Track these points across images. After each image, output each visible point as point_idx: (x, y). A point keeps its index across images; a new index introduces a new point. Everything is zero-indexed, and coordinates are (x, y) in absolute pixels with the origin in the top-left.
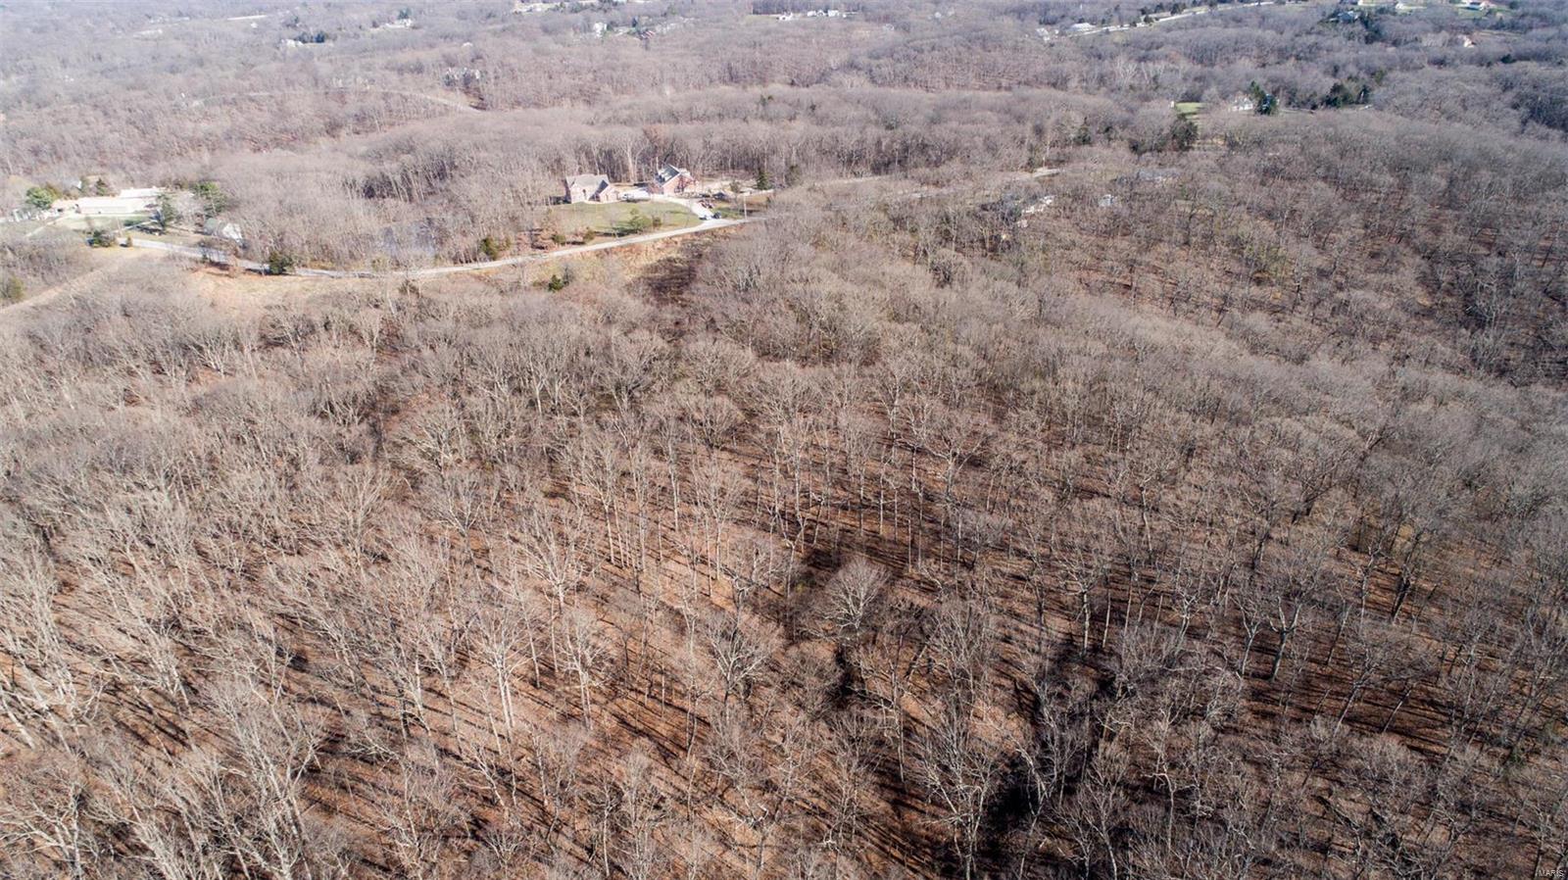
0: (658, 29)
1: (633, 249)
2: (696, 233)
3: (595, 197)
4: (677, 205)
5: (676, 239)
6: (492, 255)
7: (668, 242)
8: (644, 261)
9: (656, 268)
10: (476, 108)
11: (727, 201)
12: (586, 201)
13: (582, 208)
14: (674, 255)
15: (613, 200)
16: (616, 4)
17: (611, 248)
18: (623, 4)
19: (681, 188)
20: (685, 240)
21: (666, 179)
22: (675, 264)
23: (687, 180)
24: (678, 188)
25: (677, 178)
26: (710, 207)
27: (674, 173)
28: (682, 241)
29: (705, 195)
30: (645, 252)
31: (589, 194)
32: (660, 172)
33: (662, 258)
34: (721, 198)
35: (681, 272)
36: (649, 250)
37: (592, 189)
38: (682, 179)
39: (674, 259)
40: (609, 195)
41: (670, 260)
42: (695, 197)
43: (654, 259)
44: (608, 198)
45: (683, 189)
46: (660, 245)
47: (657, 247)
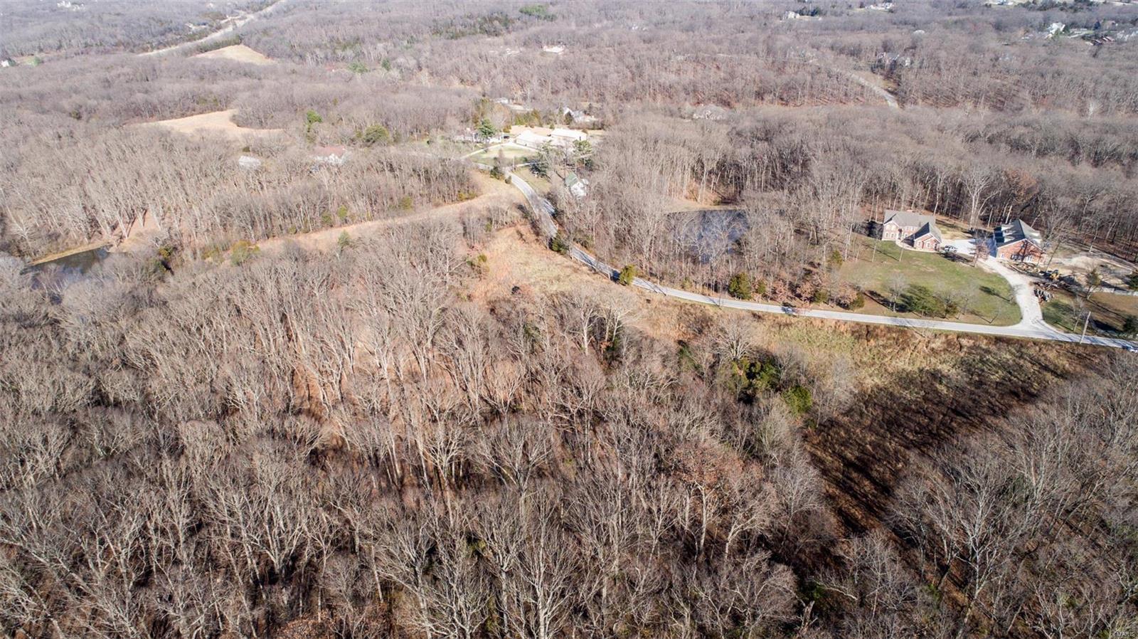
0: (1120, 35)
1: (902, 337)
2: (998, 340)
3: (910, 242)
4: (1002, 280)
5: (964, 342)
6: (736, 293)
7: (952, 343)
8: (904, 363)
9: (912, 381)
10: (890, 92)
11: (1073, 295)
12: (899, 243)
13: (888, 252)
14: (945, 368)
15: (928, 249)
16: (1091, 4)
17: (876, 327)
18: (1098, 5)
19: (1020, 255)
20: (975, 347)
21: (1006, 240)
22: (938, 386)
23: (1032, 248)
24: (1018, 254)
25: (1019, 243)
26: (1044, 298)
27: (1019, 235)
28: (971, 348)
29: (1047, 276)
30: (912, 348)
31: (905, 235)
32: (1003, 228)
33: (927, 368)
34: (1067, 285)
35: (937, 405)
36: (920, 346)
37: (911, 230)
38: (1026, 245)
39: (943, 376)
40: (927, 243)
41: (936, 376)
42: (1032, 275)
43: (918, 364)
44: (924, 245)
45: (1023, 257)
46: (939, 344)
47: (933, 345)
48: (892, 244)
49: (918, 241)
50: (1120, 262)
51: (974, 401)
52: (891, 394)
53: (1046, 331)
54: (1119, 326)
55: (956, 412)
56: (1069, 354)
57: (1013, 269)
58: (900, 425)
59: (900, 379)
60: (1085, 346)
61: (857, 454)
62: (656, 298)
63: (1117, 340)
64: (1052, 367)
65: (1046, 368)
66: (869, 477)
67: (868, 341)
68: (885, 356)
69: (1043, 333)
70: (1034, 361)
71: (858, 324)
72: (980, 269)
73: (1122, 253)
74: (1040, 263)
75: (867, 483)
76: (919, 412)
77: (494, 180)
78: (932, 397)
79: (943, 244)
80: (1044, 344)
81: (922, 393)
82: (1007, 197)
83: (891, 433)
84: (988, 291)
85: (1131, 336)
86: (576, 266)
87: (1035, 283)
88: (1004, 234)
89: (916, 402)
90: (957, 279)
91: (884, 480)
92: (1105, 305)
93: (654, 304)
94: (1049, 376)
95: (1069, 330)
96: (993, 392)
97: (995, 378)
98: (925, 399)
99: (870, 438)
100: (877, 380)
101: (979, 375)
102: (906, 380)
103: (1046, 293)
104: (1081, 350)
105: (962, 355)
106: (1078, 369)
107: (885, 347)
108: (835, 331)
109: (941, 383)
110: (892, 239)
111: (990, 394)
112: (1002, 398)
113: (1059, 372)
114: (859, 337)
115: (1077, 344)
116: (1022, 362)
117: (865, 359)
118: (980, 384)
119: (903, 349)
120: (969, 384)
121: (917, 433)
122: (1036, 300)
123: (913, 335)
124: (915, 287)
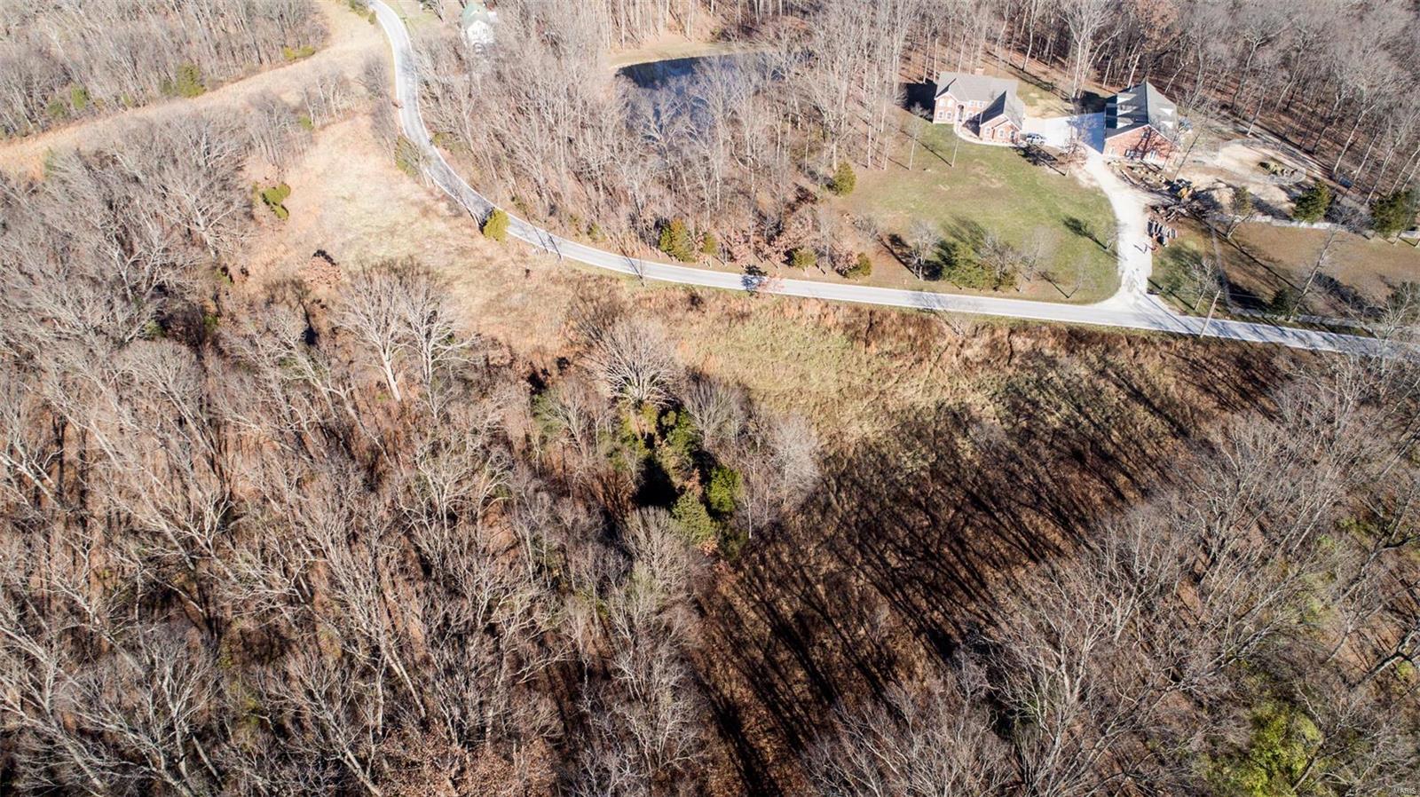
1: (922, 333)
3: (975, 127)
4: (1104, 202)
5: (1019, 341)
6: (671, 254)
7: (999, 346)
8: (916, 391)
9: (921, 431)
11: (1206, 229)
12: (958, 129)
13: (938, 147)
14: (978, 402)
15: (1001, 141)
17: (886, 313)
19: (1139, 151)
20: (1036, 353)
21: (1120, 125)
22: (959, 441)
23: (1158, 139)
24: (1136, 149)
25: (1138, 132)
26: (1160, 240)
27: (1141, 118)
28: (1027, 356)
29: (1174, 189)
30: (934, 358)
31: (968, 115)
32: (1120, 100)
33: (950, 402)
34: (1200, 210)
35: (950, 485)
36: (946, 355)
37: (977, 107)
38: (1148, 135)
39: (972, 419)
40: (999, 129)
41: (960, 419)
42: (1151, 189)
43: (937, 394)
44: (996, 135)
45: (1144, 153)
46: (977, 348)
47: (968, 353)
48: (947, 130)
49: (985, 127)
50: (1291, 155)
51: (1011, 475)
52: (883, 458)
53: (1152, 311)
54: (1267, 294)
55: (976, 502)
56: (1180, 362)
57: (1124, 178)
58: (881, 536)
59: (904, 425)
60: (1207, 343)
61: (798, 604)
62: (542, 265)
63: (1261, 327)
64: (1147, 392)
65: (1137, 395)
66: (805, 661)
67: (868, 344)
68: (889, 376)
69: (1147, 318)
70: (1123, 381)
71: (857, 309)
72: (1074, 179)
73: (1298, 134)
74: (1166, 165)
75: (800, 674)
76: (918, 505)
77: (353, 15)
78: (947, 469)
79: (1025, 130)
80: (1145, 341)
81: (932, 458)
82: (1133, 39)
83: (863, 553)
84: (1076, 227)
85: (1282, 318)
86: (429, 201)
87: (1154, 208)
88: (1120, 112)
89: (918, 482)
90: (1033, 203)
91: (828, 667)
92: (1253, 249)
93: (536, 279)
94: (1140, 411)
95: (1188, 308)
96: (1044, 452)
97: (1054, 421)
98: (935, 473)
99: (829, 565)
100: (867, 428)
101: (1029, 417)
102: (913, 430)
103: (1166, 230)
104: (1199, 353)
105: (1010, 371)
106: (1188, 395)
107: (892, 355)
108: (817, 326)
109: (965, 435)
110: (948, 122)
111: (1038, 457)
112: (1057, 467)
113: (1157, 403)
114: (854, 338)
115: (1195, 338)
116: (1102, 383)
117: (857, 382)
118: (1029, 433)
119: (921, 360)
120: (1010, 434)
121: (905, 551)
122: (1149, 242)
123: (940, 330)
124: (965, 223)
